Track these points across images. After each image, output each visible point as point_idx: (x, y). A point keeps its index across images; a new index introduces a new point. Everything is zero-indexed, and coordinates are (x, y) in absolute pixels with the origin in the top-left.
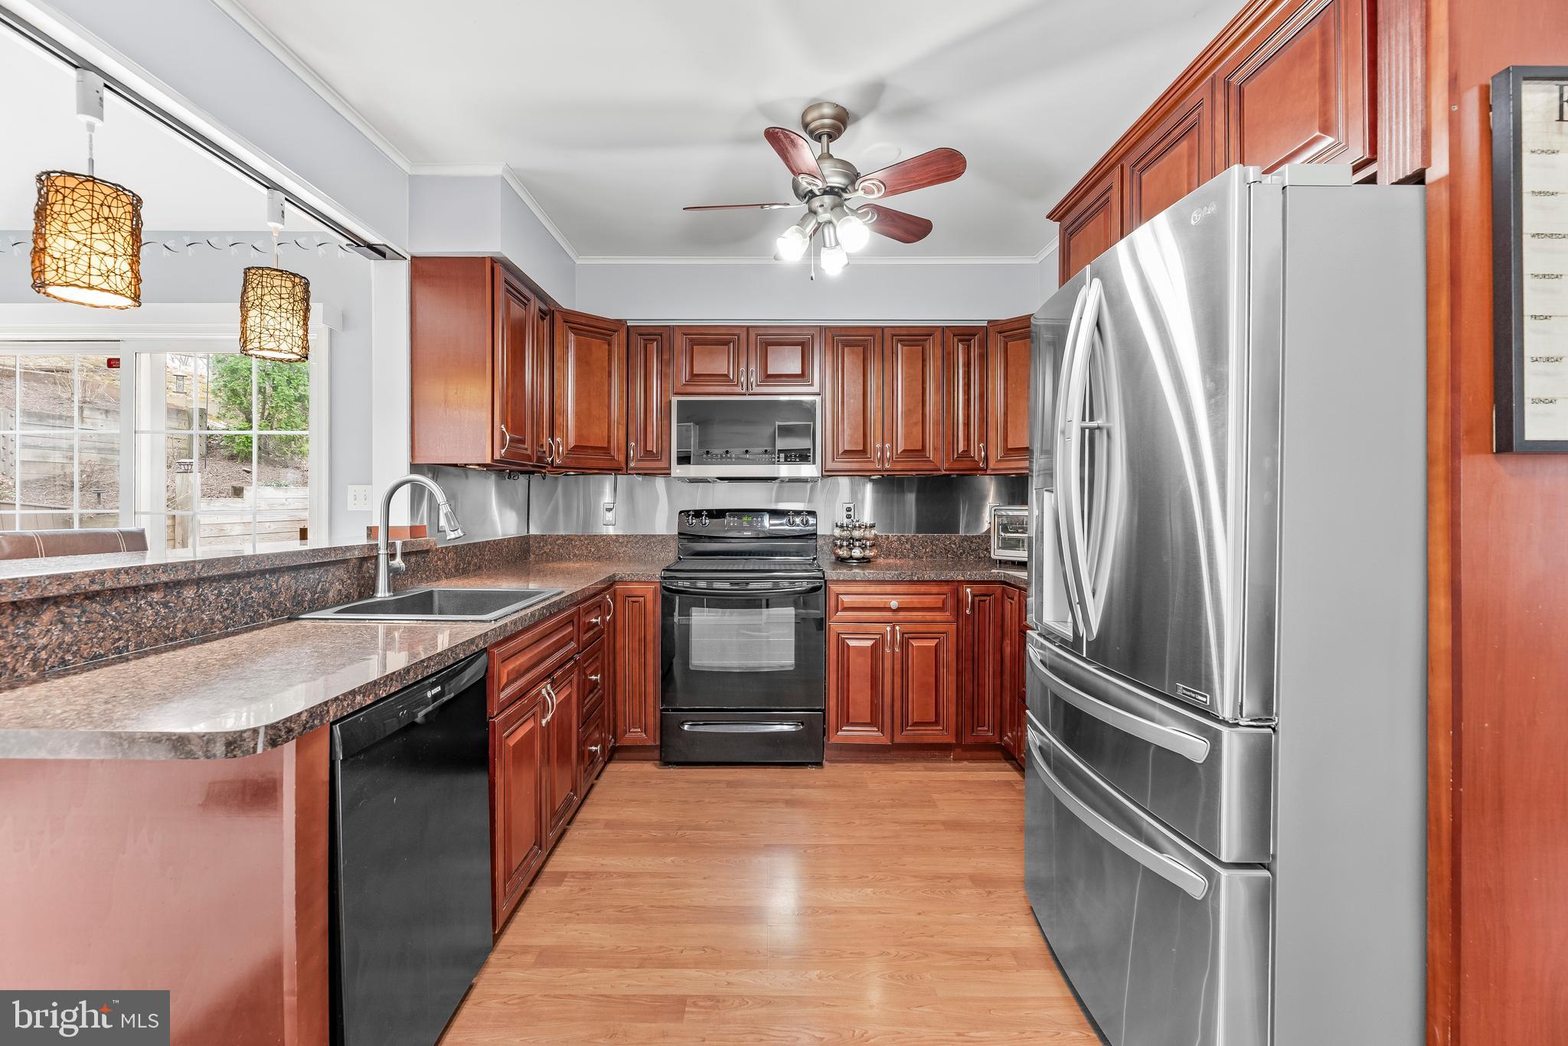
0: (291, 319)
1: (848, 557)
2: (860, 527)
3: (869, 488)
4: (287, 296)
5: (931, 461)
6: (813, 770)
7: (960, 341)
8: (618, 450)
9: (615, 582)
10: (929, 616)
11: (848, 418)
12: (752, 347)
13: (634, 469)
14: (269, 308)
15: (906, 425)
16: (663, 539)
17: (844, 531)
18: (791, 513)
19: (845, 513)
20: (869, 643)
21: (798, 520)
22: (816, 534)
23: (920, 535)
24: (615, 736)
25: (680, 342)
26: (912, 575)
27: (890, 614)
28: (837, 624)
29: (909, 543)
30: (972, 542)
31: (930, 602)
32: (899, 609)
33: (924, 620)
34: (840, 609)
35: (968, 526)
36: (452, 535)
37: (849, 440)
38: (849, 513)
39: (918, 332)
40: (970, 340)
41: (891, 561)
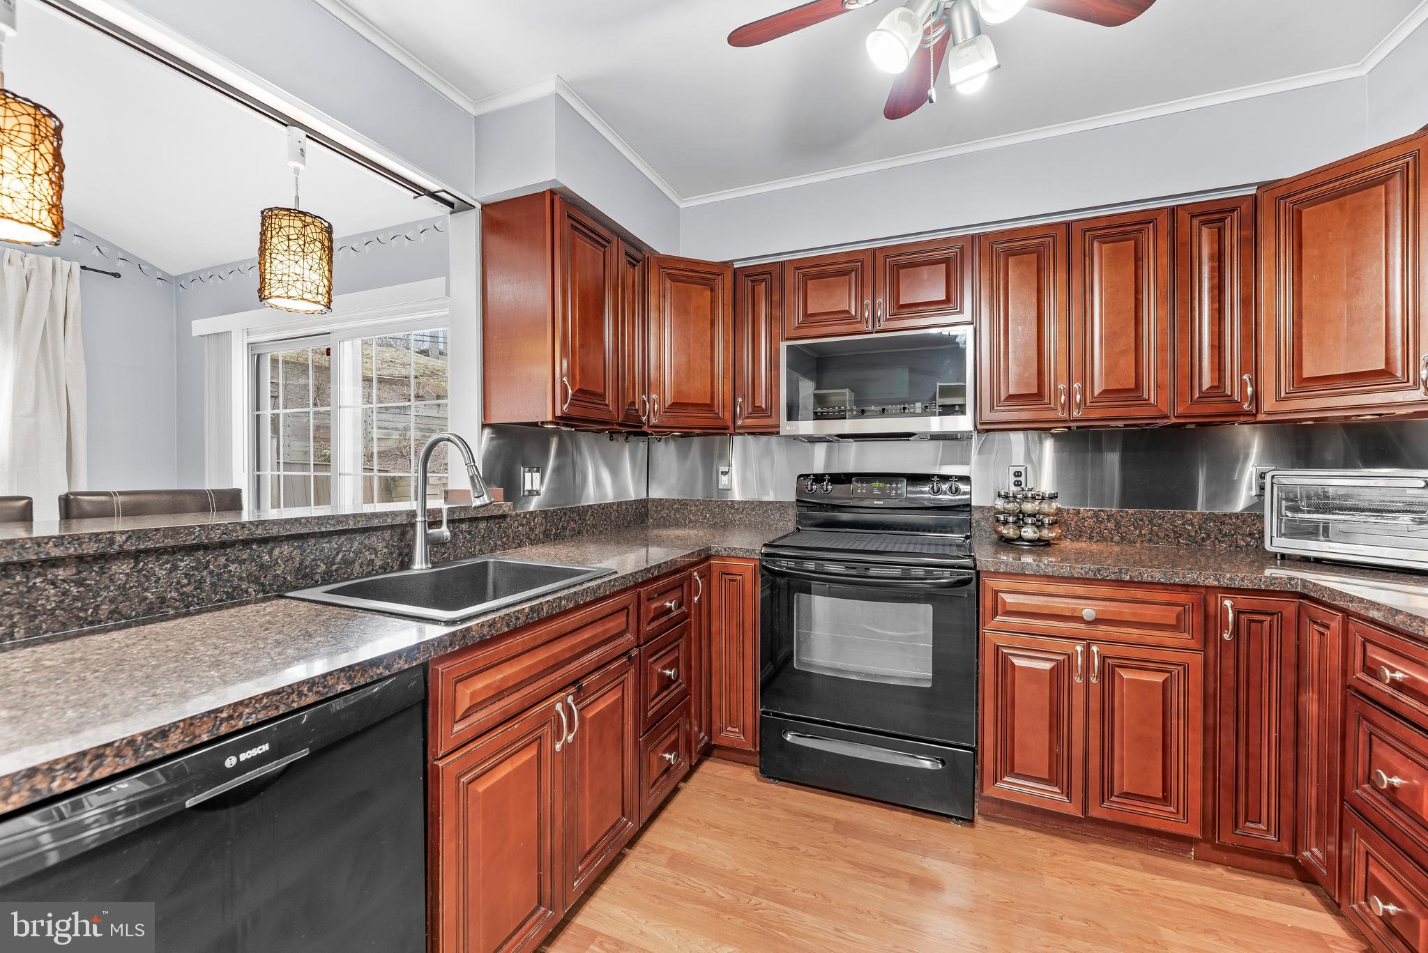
0: (301, 262)
1: (1015, 537)
2: (1033, 498)
3: (1049, 445)
4: (296, 237)
5: (1150, 405)
6: (958, 827)
7: (1204, 223)
8: (724, 407)
9: (708, 558)
10: (1151, 636)
11: (1015, 352)
12: (879, 273)
13: (741, 427)
14: (276, 251)
15: (1108, 355)
16: (780, 506)
17: (1009, 502)
18: (936, 478)
19: (1013, 479)
20: (1047, 666)
21: (945, 487)
22: (969, 505)
23: (1131, 511)
24: (709, 733)
25: (791, 278)
26: (1120, 572)
27: (1082, 626)
28: (995, 632)
29: (1113, 521)
30: (1223, 523)
31: (1153, 615)
32: (1097, 621)
33: (1141, 641)
34: (999, 614)
35: (1210, 500)
36: (478, 502)
37: (1017, 378)
38: (1019, 479)
39: (1126, 221)
40: (1223, 220)
41: (1084, 545)
